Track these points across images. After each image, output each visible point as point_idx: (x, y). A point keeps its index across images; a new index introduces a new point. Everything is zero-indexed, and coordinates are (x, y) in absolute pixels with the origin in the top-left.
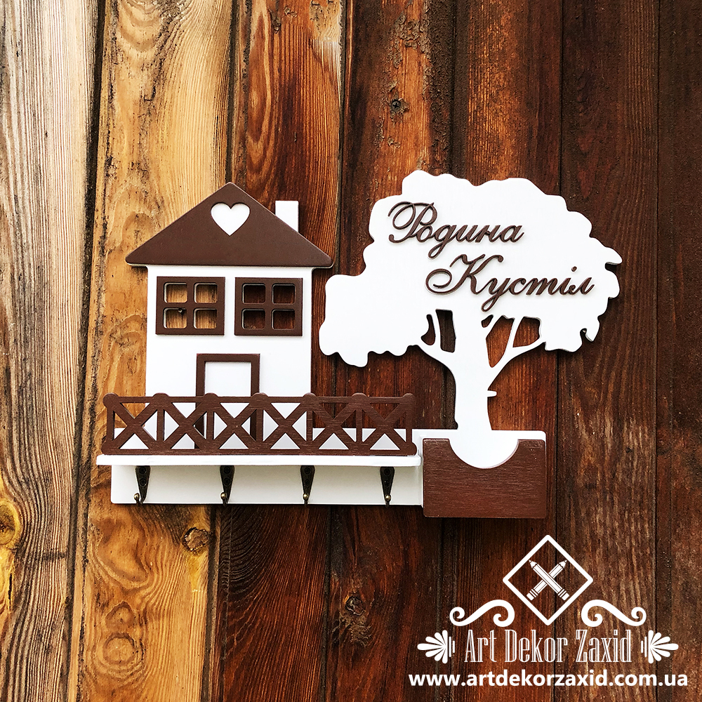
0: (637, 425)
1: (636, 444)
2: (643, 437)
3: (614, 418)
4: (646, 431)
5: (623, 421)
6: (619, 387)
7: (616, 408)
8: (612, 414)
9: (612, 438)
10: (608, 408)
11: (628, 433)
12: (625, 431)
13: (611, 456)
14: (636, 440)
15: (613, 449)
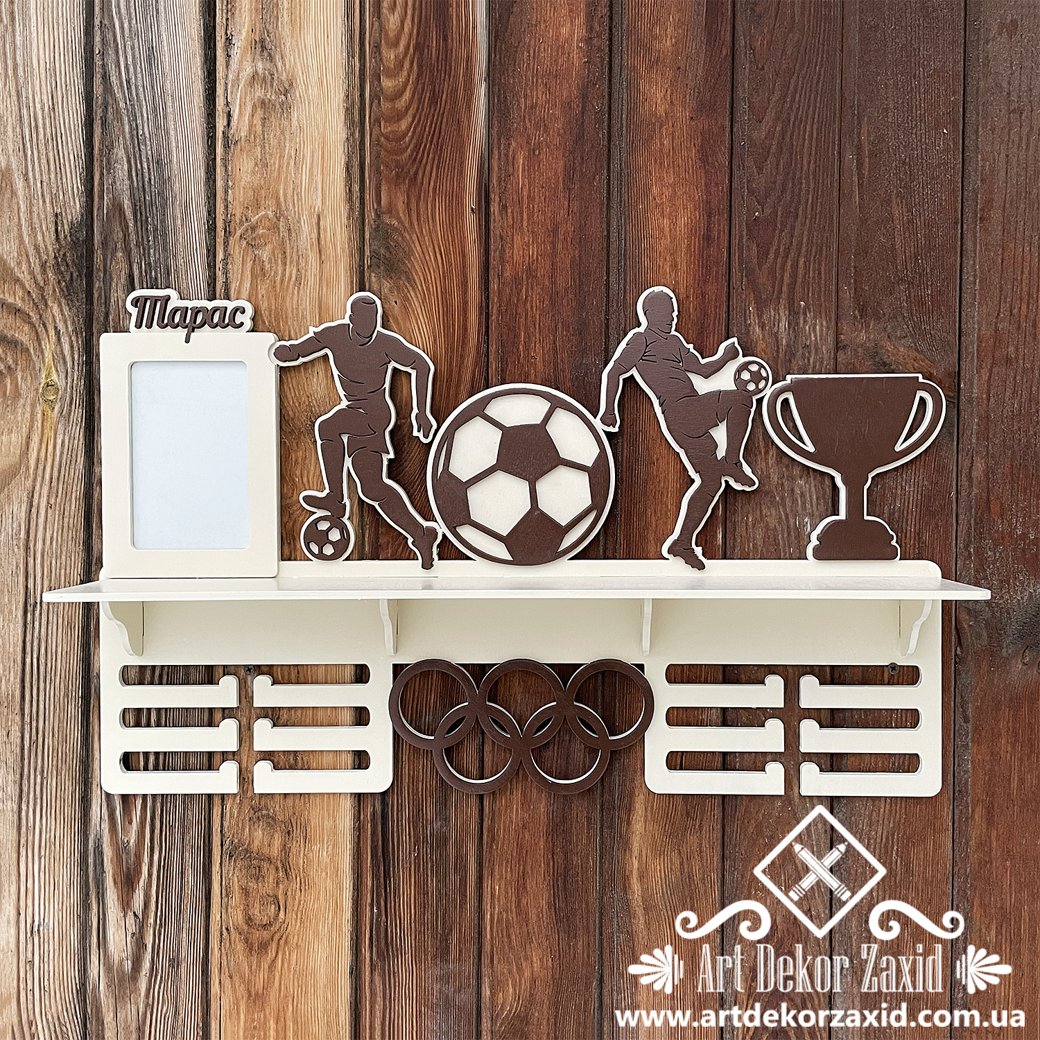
0: (815, 317)
1: (813, 339)
2: (821, 330)
3: (789, 312)
4: (824, 323)
5: (798, 313)
6: (794, 276)
7: (791, 301)
8: (787, 307)
9: (786, 332)
10: (782, 301)
11: (804, 326)
12: (801, 326)
13: (785, 353)
14: (813, 335)
15: (789, 346)
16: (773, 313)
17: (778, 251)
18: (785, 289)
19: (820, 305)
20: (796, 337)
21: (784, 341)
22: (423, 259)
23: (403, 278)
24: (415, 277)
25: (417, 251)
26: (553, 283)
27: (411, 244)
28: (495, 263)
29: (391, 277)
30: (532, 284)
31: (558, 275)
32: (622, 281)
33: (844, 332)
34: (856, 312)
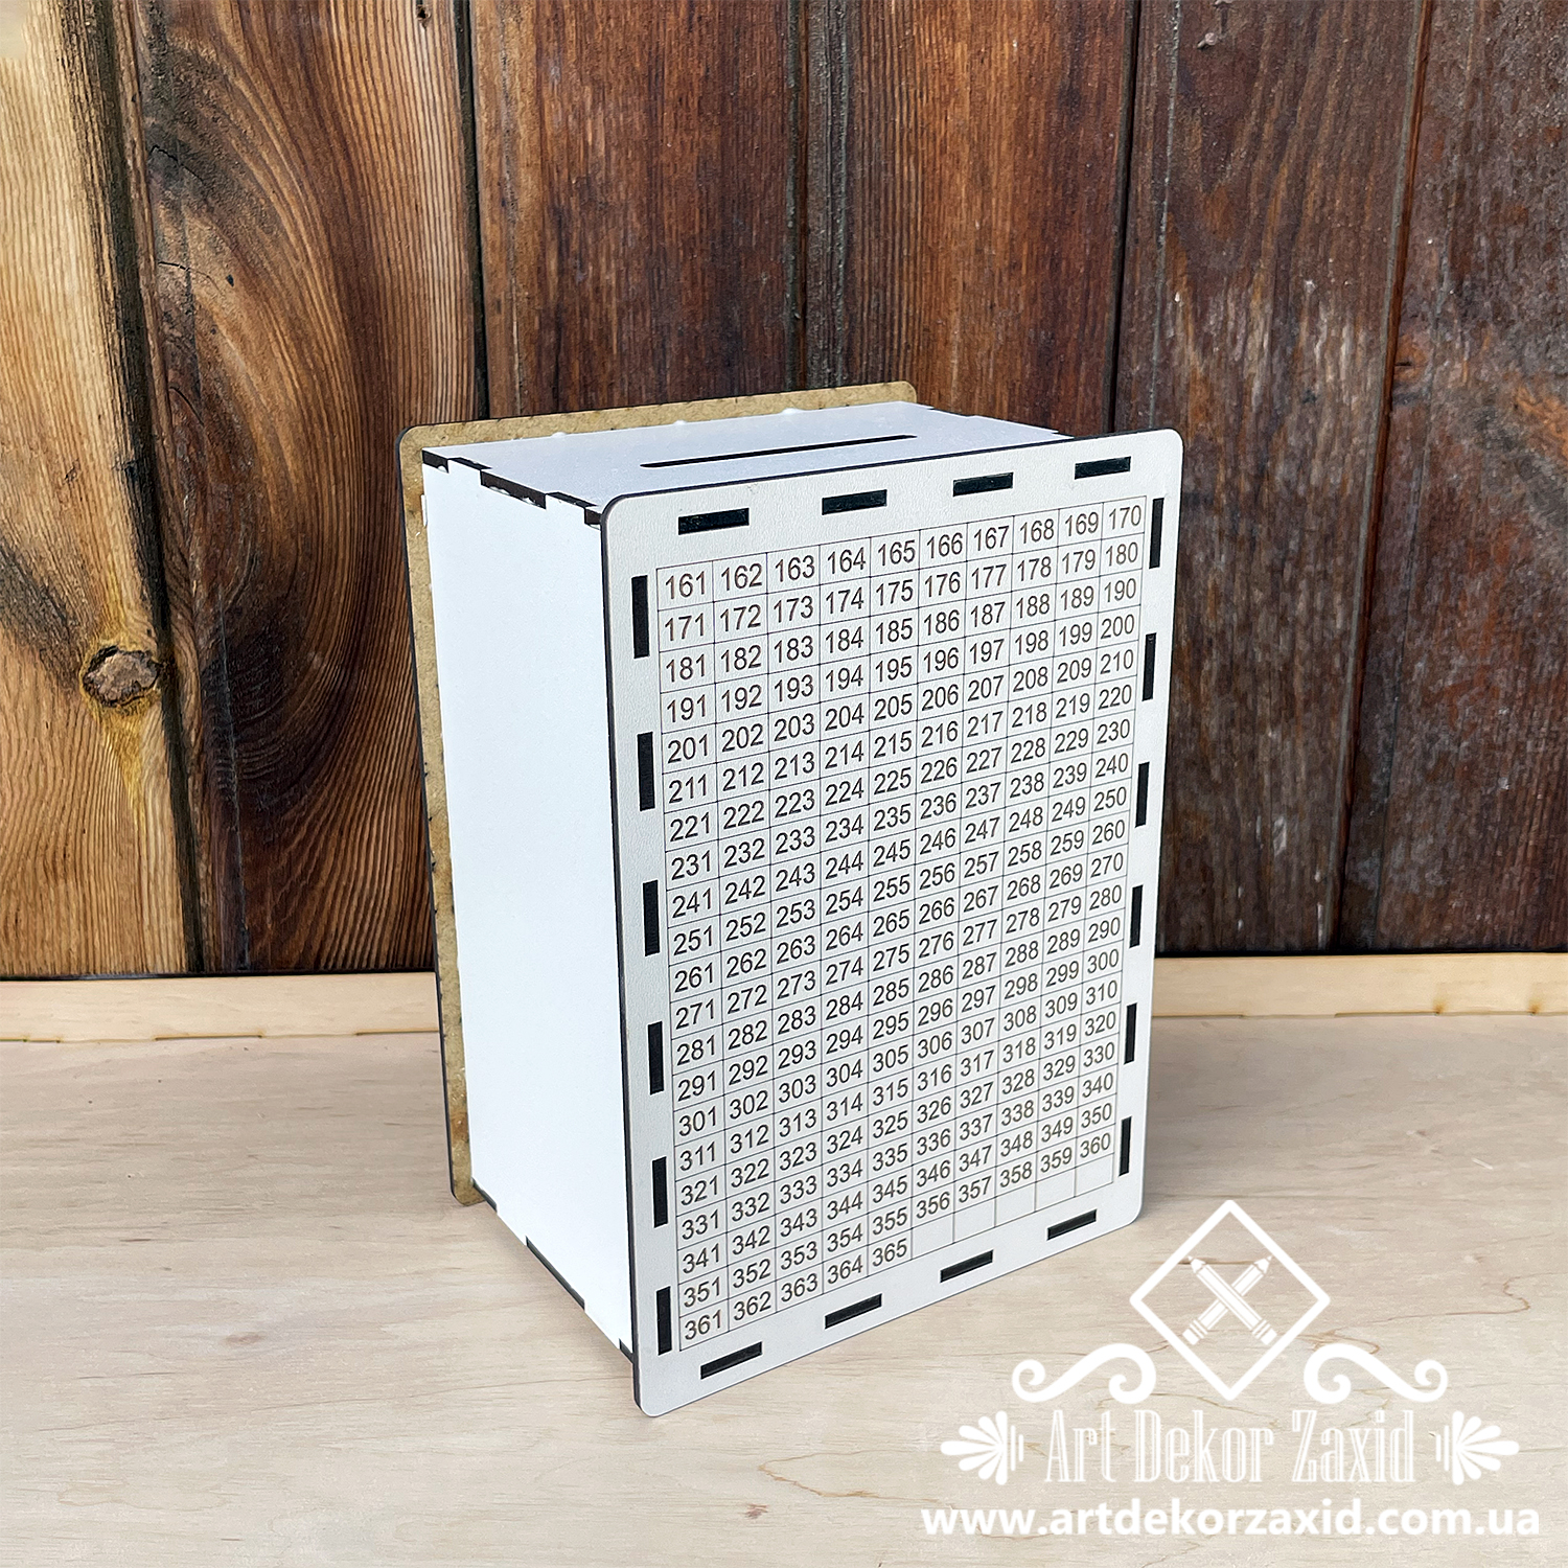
0: (1339, 321)
1: (1330, 378)
2: (1353, 356)
3: (1275, 306)
4: (1361, 338)
5: (1299, 312)
6: (1295, 211)
7: (1281, 277)
8: (1270, 293)
9: (1264, 361)
10: (1260, 277)
11: (1310, 347)
12: (1303, 342)
13: (1258, 415)
14: (1329, 368)
15: (1266, 395)
16: (1232, 314)
17: (1256, 137)
18: (1268, 245)
19: (1357, 289)
20: (1288, 374)
21: (1256, 388)
22: (293, 153)
23: (246, 211)
24: (278, 209)
25: (275, 130)
26: (653, 224)
27: (258, 111)
28: (494, 166)
29: (210, 210)
30: (595, 226)
31: (666, 205)
32: (841, 222)
33: (1414, 358)
34: (1450, 309)
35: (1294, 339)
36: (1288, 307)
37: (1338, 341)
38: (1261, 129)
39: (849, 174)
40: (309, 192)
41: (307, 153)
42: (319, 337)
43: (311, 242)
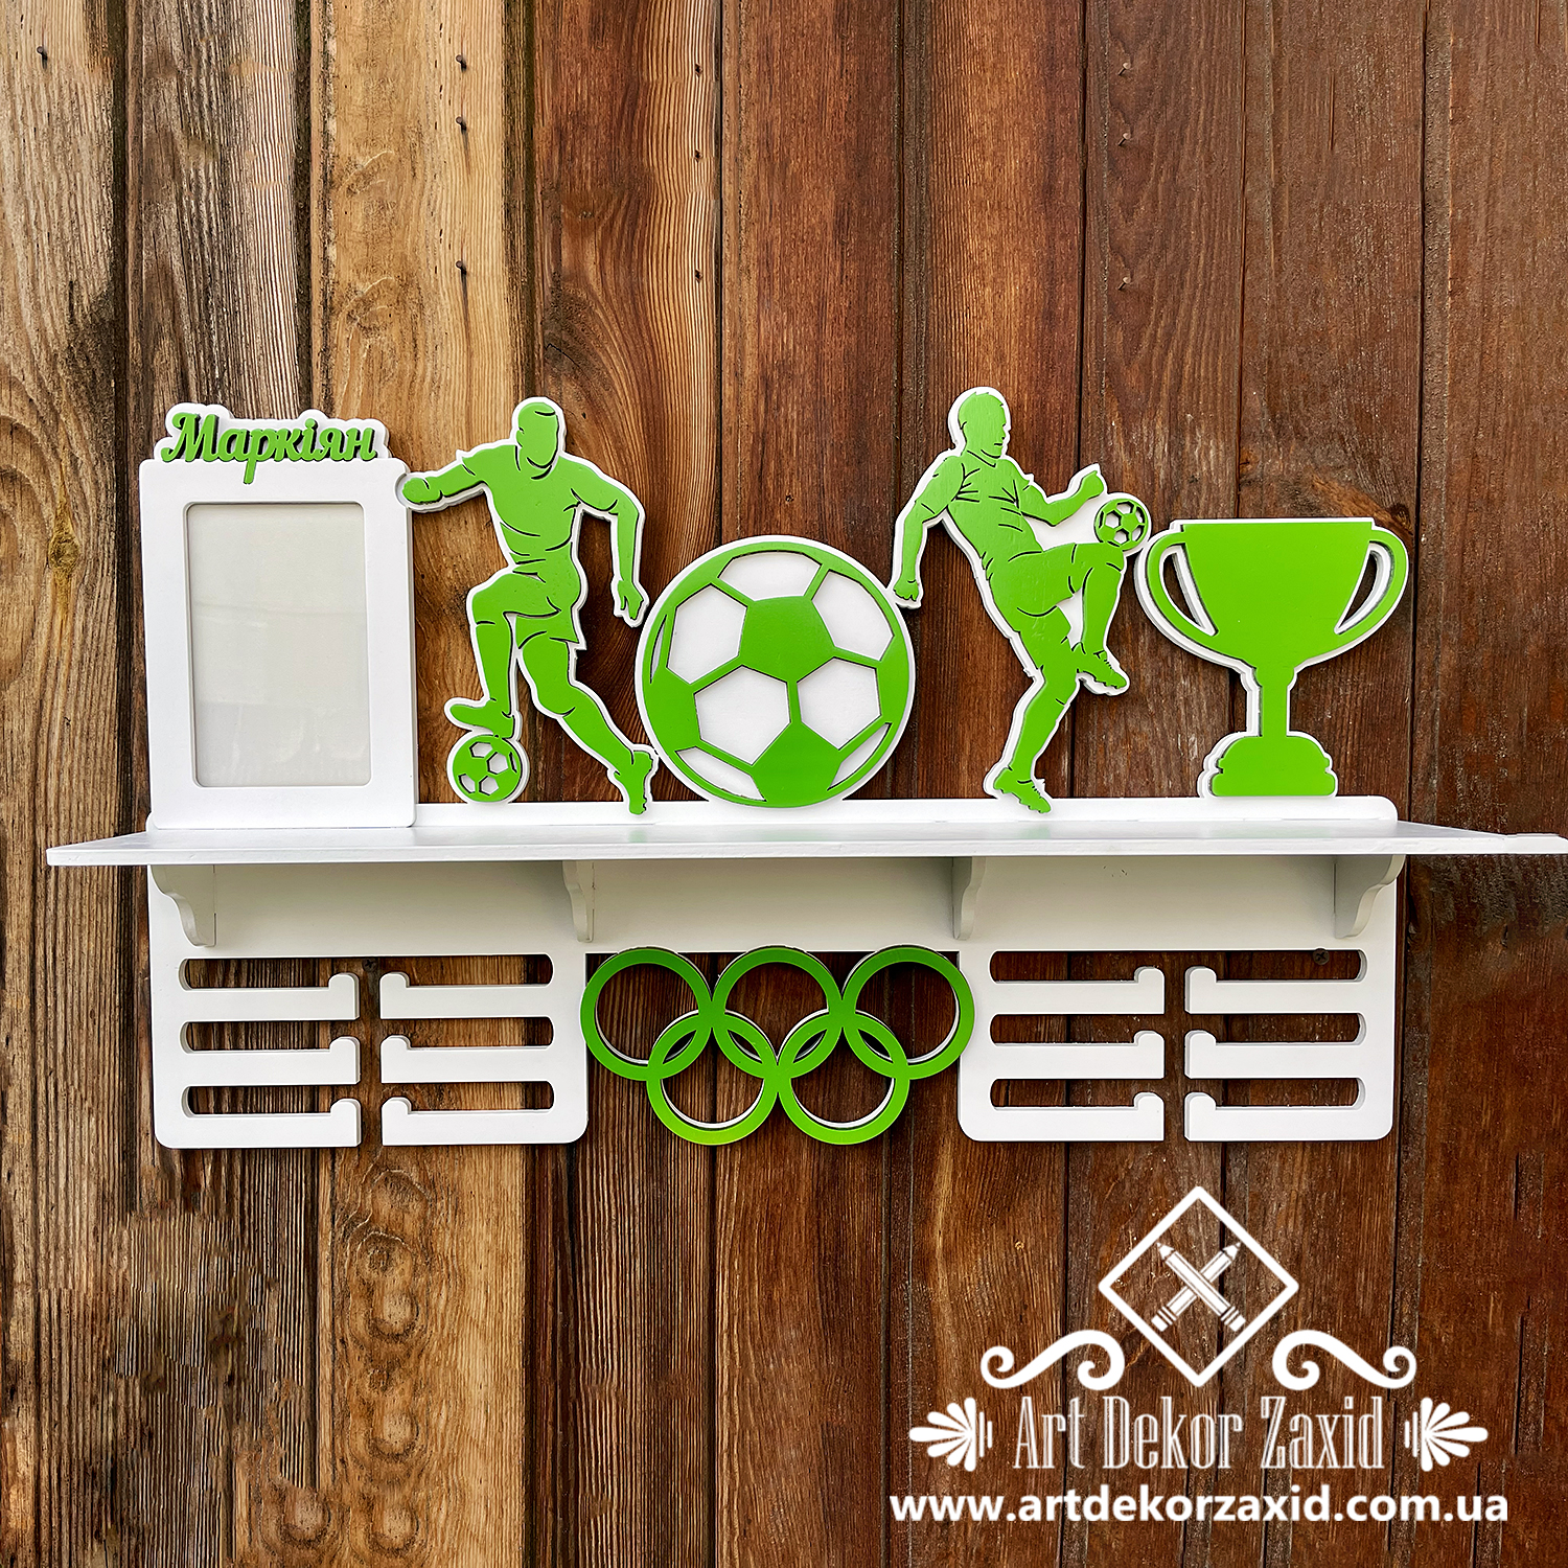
0: (1208, 437)
1: (1205, 468)
2: (1216, 456)
3: (1170, 429)
4: (1221, 446)
5: (1183, 430)
6: (1178, 376)
7: (1172, 412)
8: (1167, 421)
9: (1166, 459)
10: (1160, 413)
11: (1192, 451)
12: (1187, 449)
13: (1164, 490)
14: (1204, 463)
15: (1168, 480)
16: (1145, 432)
17: (1154, 336)
18: (1164, 394)
19: (1216, 419)
20: (1180, 466)
21: (1162, 472)
22: (624, 349)
23: (595, 378)
24: (613, 376)
25: (615, 336)
26: (818, 386)
27: (606, 326)
28: (732, 355)
29: (576, 378)
30: (786, 387)
31: (826, 374)
32: (922, 383)
33: (1251, 459)
34: (1270, 430)
35: (1183, 447)
36: (1177, 429)
37: (1208, 449)
38: (1156, 332)
39: (926, 357)
40: (631, 368)
41: (631, 348)
42: (630, 447)
43: (630, 395)
